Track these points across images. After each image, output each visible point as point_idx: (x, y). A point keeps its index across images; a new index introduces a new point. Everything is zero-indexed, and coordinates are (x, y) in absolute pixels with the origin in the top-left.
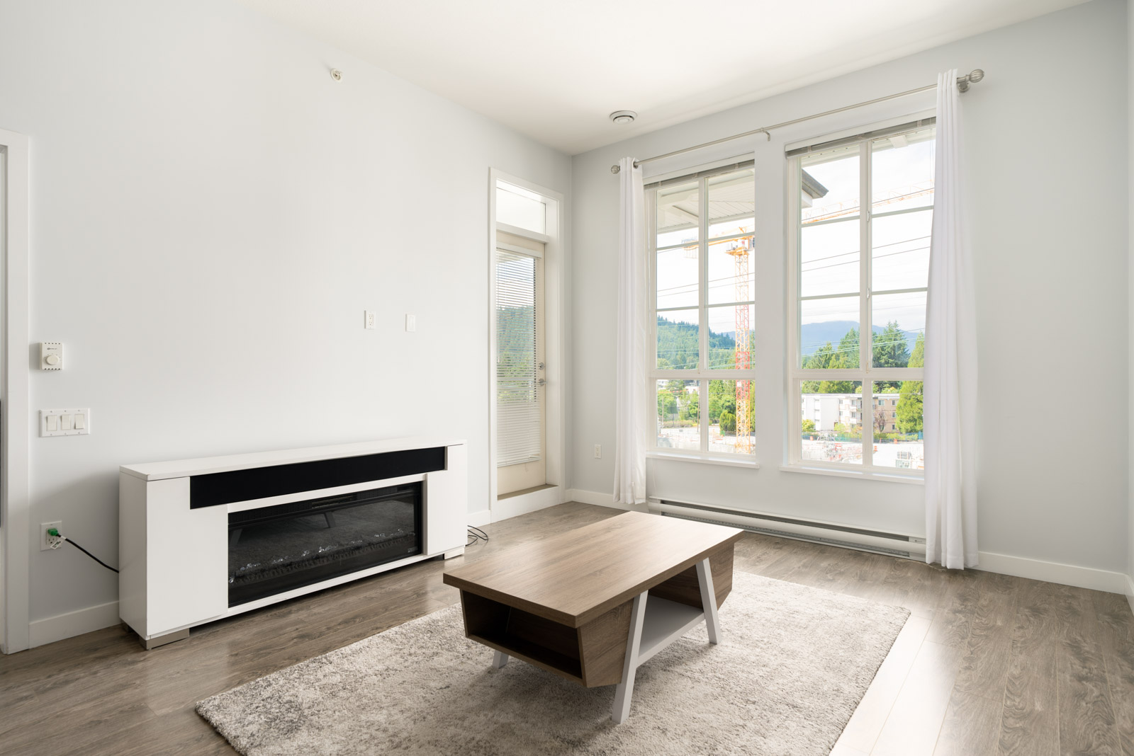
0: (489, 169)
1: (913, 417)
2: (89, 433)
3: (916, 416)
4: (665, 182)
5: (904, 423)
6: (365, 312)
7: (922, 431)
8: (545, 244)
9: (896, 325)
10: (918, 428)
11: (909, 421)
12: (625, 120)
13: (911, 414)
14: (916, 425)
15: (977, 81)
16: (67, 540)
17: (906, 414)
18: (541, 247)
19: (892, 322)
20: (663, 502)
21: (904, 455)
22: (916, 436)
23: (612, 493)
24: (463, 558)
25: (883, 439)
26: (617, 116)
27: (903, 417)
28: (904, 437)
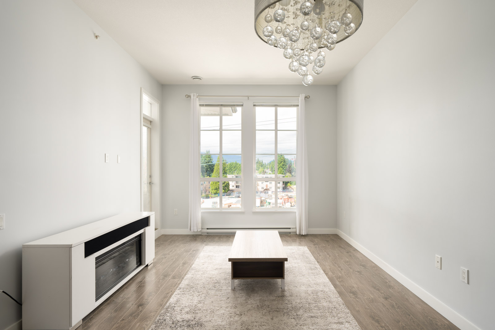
0: (141, 88)
1: (216, 188)
2: (4, 228)
3: (218, 187)
4: (207, 105)
5: (213, 190)
6: (105, 154)
7: (219, 193)
8: (151, 122)
9: (209, 152)
10: (218, 192)
11: (215, 189)
12: (198, 80)
13: (216, 187)
14: (217, 191)
15: (308, 98)
16: (3, 292)
17: (214, 187)
18: (150, 123)
19: (208, 151)
20: (207, 229)
21: (215, 203)
22: (217, 195)
23: (188, 228)
24: (152, 264)
25: (207, 197)
26: (195, 78)
27: (213, 188)
28: (213, 196)
